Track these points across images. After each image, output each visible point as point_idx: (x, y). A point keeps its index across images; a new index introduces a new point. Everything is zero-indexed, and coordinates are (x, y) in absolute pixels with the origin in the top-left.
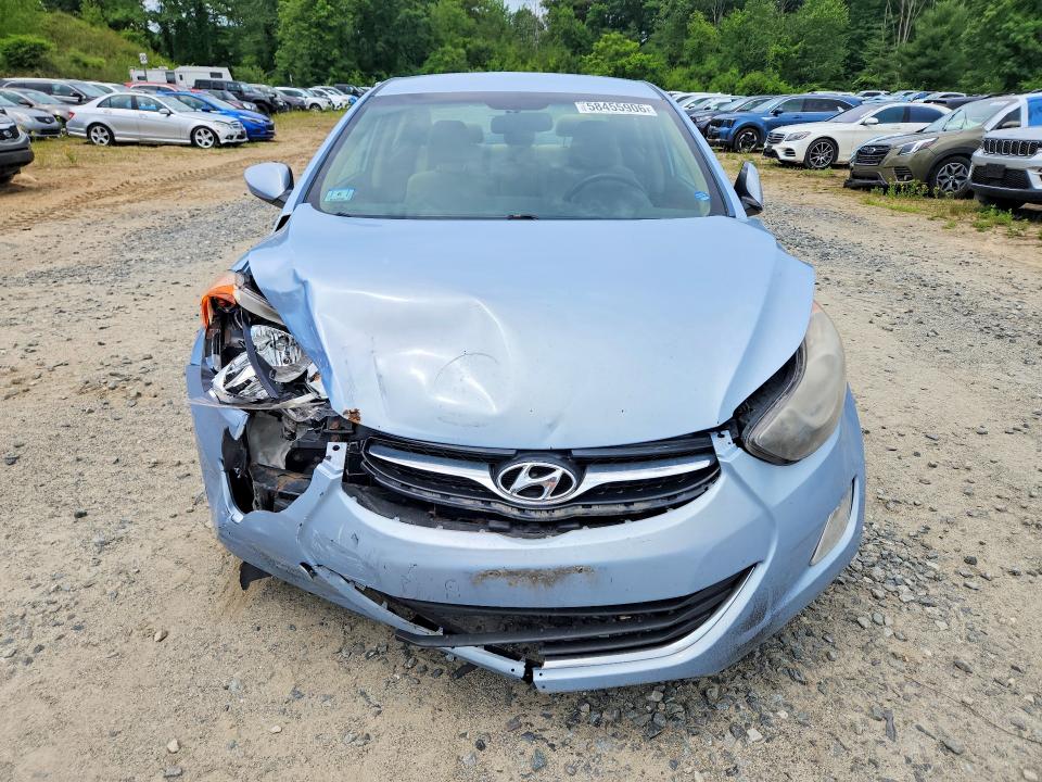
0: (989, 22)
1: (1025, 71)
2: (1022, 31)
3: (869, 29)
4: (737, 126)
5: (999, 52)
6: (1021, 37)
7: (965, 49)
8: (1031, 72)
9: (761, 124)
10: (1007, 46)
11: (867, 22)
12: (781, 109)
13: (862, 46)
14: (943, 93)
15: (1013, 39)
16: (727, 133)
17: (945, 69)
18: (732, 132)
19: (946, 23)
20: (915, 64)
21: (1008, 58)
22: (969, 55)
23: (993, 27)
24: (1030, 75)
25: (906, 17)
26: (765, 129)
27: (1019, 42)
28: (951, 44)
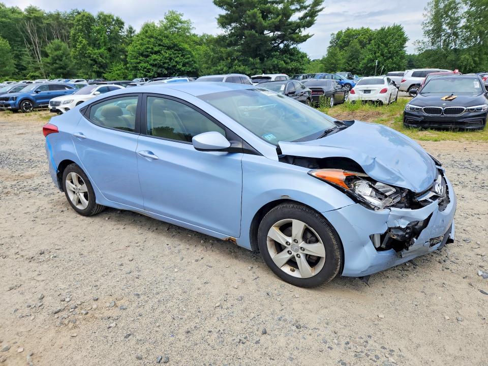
0: (80, 50)
1: (102, 70)
2: (95, 54)
3: (20, 51)
4: (18, 100)
5: (89, 63)
6: (95, 56)
7: (75, 61)
8: (104, 70)
9: (32, 98)
10: (91, 60)
11: (18, 48)
12: (39, 90)
13: (20, 59)
14: (77, 80)
15: (93, 57)
16: (14, 104)
17: (68, 69)
18: (17, 103)
19: (60, 50)
20: (53, 67)
21: (94, 65)
22: (77, 63)
23: (83, 52)
24: (104, 71)
25: (36, 46)
26: (35, 100)
27: (95, 58)
28: (66, 59)
